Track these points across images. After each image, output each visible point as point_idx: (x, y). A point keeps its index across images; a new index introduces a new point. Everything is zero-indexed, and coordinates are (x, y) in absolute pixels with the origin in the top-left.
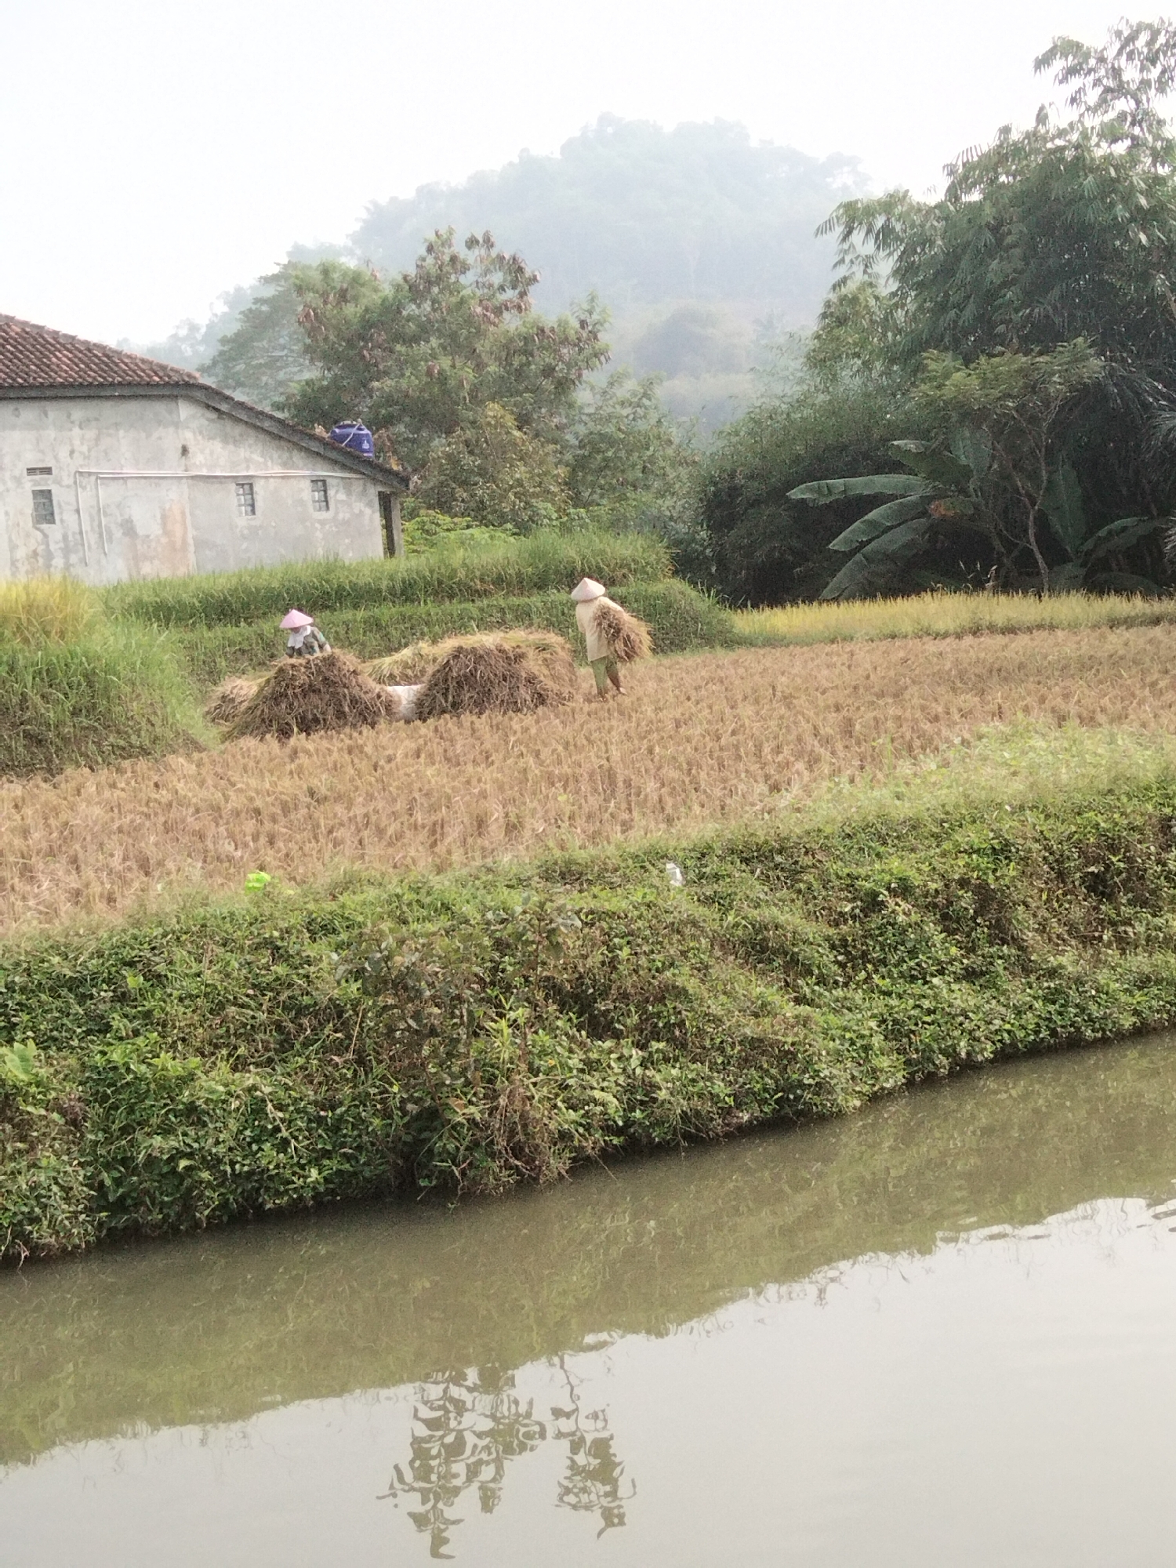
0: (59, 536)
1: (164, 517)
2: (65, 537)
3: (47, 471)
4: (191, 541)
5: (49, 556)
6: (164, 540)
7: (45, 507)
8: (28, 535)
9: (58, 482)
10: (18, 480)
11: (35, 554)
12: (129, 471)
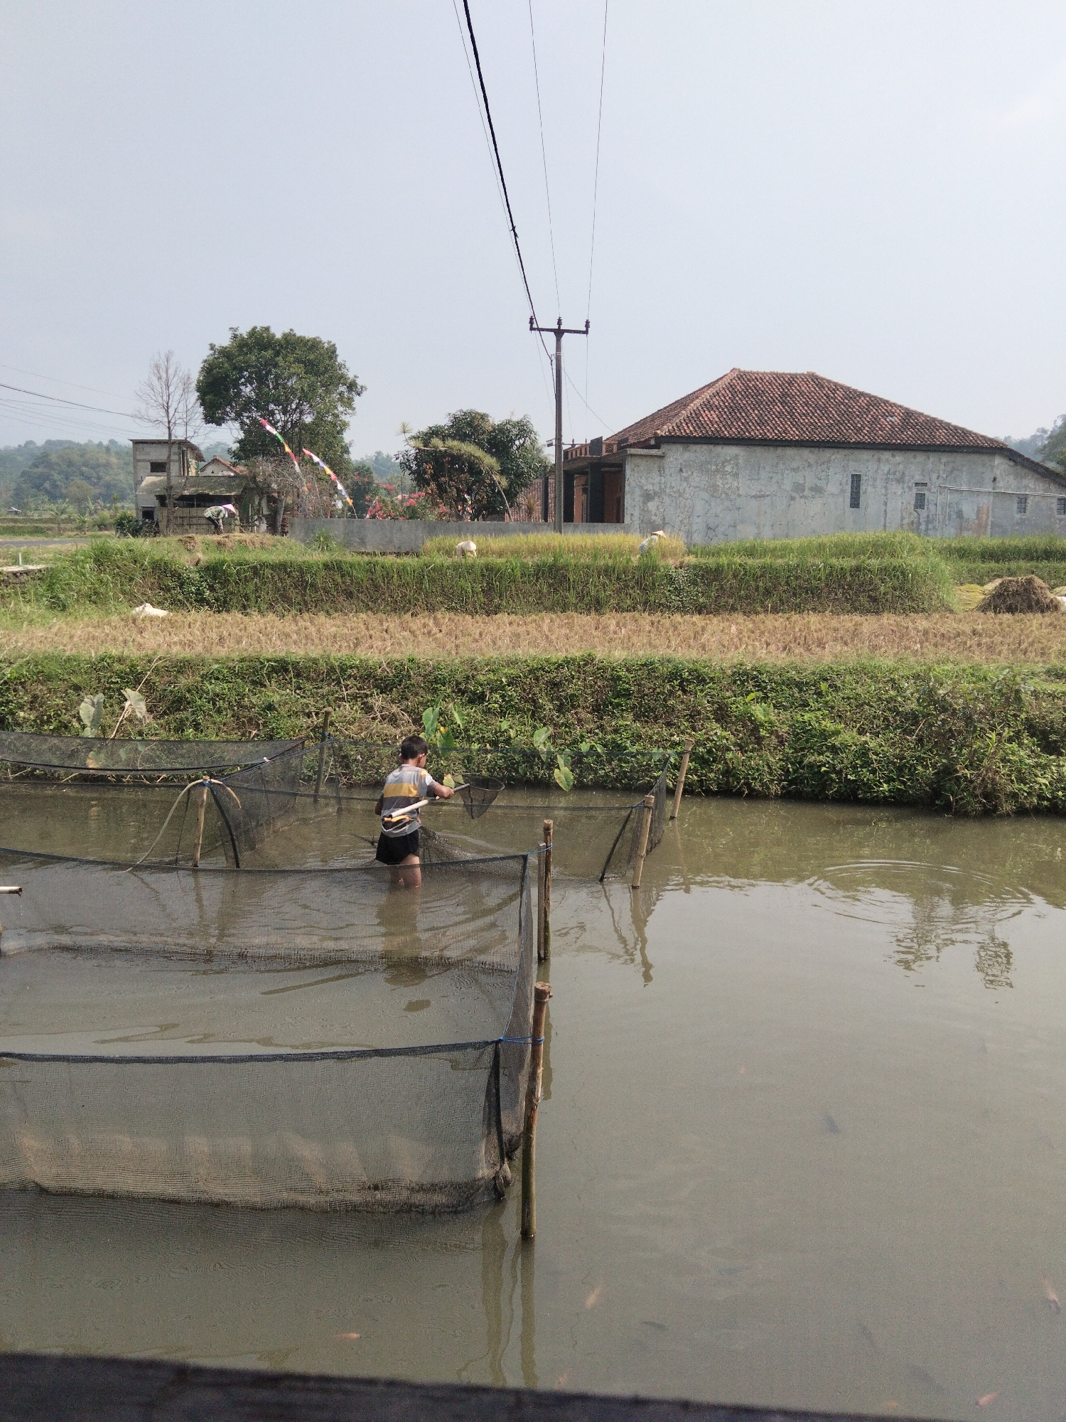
0: (925, 515)
1: (978, 511)
2: (928, 516)
3: (925, 484)
4: (990, 523)
5: (919, 524)
6: (976, 522)
7: (920, 502)
8: (911, 514)
9: (929, 490)
10: (910, 488)
11: (912, 523)
12: (964, 488)
